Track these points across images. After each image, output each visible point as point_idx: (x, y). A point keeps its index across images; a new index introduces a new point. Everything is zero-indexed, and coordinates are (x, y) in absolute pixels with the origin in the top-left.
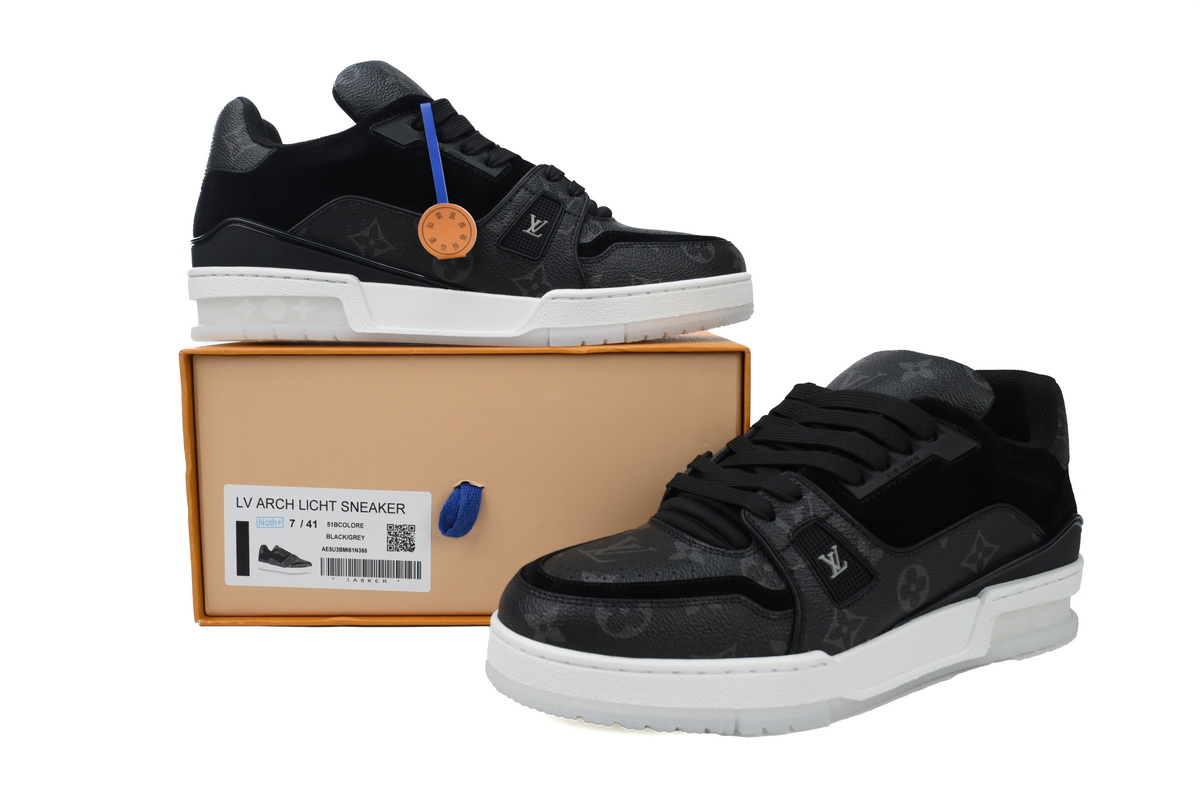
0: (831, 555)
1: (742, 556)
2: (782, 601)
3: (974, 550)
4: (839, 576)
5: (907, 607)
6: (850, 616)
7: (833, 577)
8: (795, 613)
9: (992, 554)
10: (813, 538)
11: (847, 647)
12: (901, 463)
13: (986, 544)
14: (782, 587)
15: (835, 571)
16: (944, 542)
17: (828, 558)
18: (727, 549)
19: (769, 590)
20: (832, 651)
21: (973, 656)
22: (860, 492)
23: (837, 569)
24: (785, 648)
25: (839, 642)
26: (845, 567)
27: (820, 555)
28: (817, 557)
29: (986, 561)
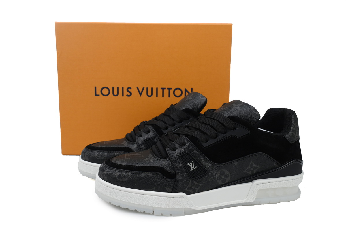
0: (191, 163)
1: (164, 161)
2: (172, 176)
3: (249, 167)
4: (193, 170)
5: (220, 183)
6: (196, 183)
7: (191, 170)
8: (175, 180)
9: (257, 169)
10: (186, 157)
11: (195, 192)
12: (221, 137)
13: (255, 165)
14: (173, 172)
15: (192, 169)
16: (236, 164)
17: (190, 164)
18: (161, 158)
19: (169, 172)
20: (188, 193)
21: (248, 201)
22: (205, 145)
23: (192, 168)
24: (171, 190)
25: (191, 191)
26: (196, 168)
27: (188, 163)
28: (187, 164)
29: (255, 171)
